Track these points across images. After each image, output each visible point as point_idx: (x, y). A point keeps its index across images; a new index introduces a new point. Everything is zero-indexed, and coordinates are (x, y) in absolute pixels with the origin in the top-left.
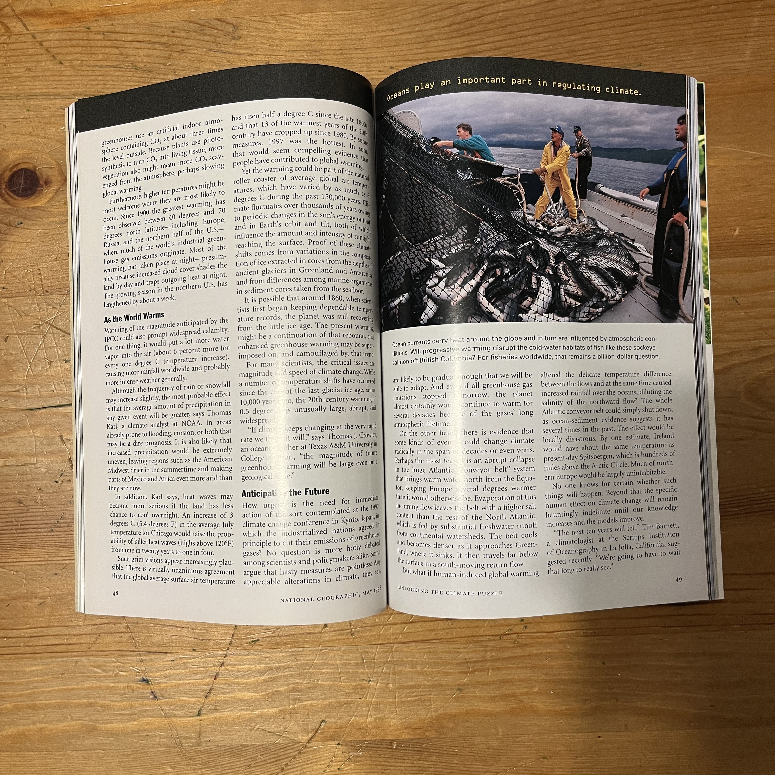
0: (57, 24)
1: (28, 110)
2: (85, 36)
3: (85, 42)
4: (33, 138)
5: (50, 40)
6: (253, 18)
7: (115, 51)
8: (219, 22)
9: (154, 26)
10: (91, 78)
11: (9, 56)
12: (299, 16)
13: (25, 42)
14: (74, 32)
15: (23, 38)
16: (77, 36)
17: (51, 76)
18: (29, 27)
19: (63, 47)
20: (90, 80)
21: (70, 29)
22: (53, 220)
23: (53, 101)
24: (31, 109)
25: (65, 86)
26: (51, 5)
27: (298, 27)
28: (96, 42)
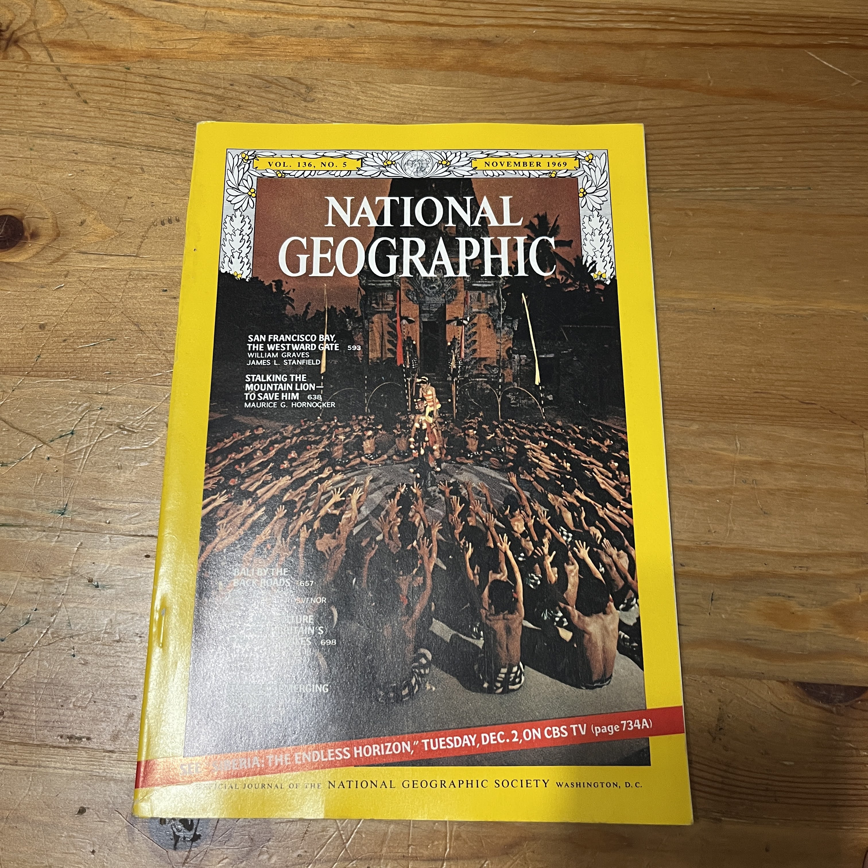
0: (91, 59)
1: (31, 149)
2: (122, 77)
3: (121, 83)
4: (29, 182)
5: (77, 76)
6: (332, 82)
7: (155, 97)
8: (290, 81)
9: (210, 76)
10: (119, 123)
11: (22, 87)
12: (390, 86)
13: (46, 74)
14: (109, 70)
15: (44, 69)
16: (112, 75)
17: (69, 114)
18: (54, 59)
19: (91, 84)
20: (118, 126)
21: (106, 67)
22: (30, 281)
23: (65, 143)
24: (34, 148)
25: (84, 128)
26: (88, 38)
27: (387, 97)
28: (134, 84)
